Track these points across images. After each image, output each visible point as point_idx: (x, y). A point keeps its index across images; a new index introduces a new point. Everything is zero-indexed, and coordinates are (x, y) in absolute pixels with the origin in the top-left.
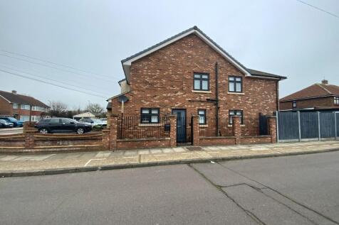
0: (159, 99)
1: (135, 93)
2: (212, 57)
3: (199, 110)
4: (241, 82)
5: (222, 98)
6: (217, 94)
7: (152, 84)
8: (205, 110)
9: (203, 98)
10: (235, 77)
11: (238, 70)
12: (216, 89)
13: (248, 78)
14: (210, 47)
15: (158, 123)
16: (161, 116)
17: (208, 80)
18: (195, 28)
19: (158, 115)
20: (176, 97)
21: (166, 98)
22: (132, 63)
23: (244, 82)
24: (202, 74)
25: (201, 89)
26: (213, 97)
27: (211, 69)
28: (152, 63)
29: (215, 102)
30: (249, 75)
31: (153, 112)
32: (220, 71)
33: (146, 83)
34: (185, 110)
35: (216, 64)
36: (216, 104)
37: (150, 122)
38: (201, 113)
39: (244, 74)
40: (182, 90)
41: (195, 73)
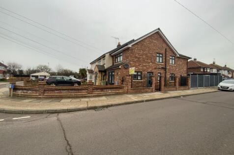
0: (142, 67)
1: (131, 63)
2: (164, 45)
3: (158, 73)
4: (174, 59)
5: (168, 67)
6: (166, 65)
7: (139, 58)
8: (161, 73)
9: (161, 67)
10: (172, 56)
11: (174, 53)
12: (166, 63)
13: (178, 57)
14: (164, 40)
15: (141, 79)
16: (143, 76)
17: (162, 57)
18: (159, 29)
19: (141, 76)
20: (149, 66)
21: (145, 66)
22: (132, 46)
23: (176, 59)
24: (159, 54)
25: (159, 62)
26: (164, 67)
27: (163, 52)
28: (139, 46)
29: (165, 69)
30: (178, 56)
31: (139, 74)
32: (167, 53)
33: (136, 57)
34: (153, 73)
35: (166, 49)
36: (166, 70)
37: (138, 79)
38: (159, 74)
39: (176, 55)
40: (151, 62)
41: (157, 53)
